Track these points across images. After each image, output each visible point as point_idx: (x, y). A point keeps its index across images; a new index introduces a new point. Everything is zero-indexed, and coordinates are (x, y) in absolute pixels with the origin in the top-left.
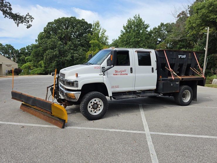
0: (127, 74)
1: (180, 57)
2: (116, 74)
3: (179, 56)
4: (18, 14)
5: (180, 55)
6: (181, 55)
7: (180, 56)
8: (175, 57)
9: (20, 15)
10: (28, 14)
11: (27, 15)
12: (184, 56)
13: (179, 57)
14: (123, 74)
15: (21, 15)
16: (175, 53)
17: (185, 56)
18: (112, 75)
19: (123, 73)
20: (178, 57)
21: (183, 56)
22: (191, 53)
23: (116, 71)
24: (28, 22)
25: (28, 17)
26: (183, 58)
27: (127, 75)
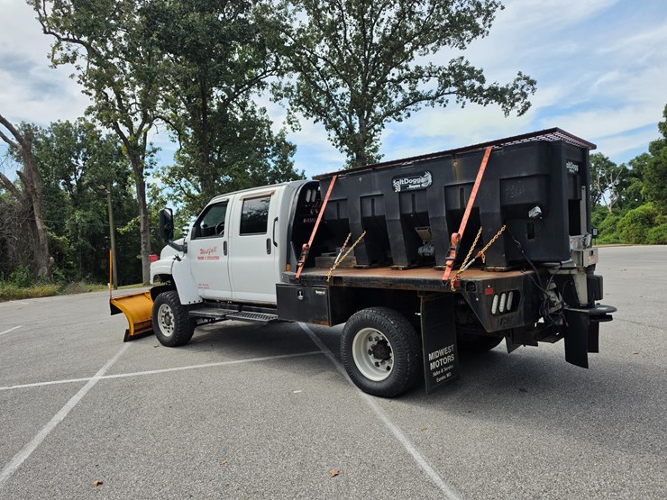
0: (217, 258)
1: (403, 187)
2: (202, 258)
3: (398, 185)
4: (495, 85)
5: (397, 178)
6: (403, 177)
7: (402, 182)
8: (379, 193)
9: (500, 86)
10: (520, 74)
11: (518, 79)
12: (423, 180)
13: (398, 189)
14: (213, 258)
15: (502, 85)
16: (376, 174)
17: (427, 180)
18: (196, 260)
19: (212, 254)
20: (394, 189)
21: (415, 181)
22: (459, 156)
23: (202, 252)
24: (525, 95)
25: (521, 83)
26: (418, 190)
27: (217, 261)
